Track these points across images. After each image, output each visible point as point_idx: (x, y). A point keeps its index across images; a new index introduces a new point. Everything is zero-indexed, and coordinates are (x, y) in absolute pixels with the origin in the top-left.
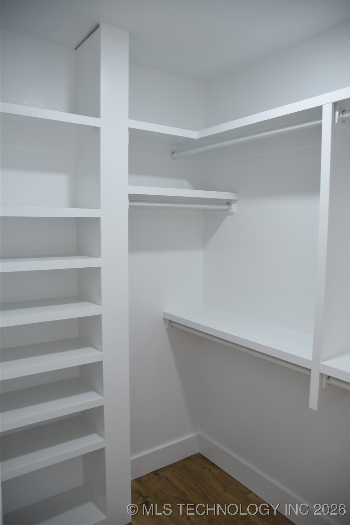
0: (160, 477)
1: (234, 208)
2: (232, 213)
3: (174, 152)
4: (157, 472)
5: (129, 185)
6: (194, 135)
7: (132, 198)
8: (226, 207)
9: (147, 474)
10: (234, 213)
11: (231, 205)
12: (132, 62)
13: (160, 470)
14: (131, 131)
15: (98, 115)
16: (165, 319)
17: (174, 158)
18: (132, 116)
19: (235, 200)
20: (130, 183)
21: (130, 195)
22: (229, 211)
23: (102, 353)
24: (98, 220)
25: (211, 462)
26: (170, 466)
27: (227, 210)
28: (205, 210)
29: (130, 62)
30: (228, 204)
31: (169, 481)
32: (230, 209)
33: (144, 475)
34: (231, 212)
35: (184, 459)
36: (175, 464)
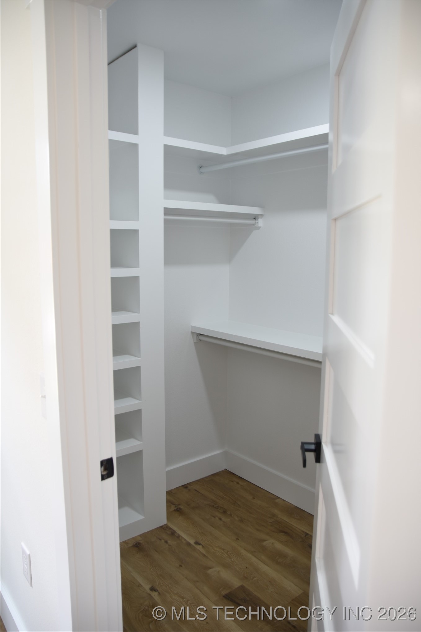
0: (189, 490)
1: (261, 222)
2: (259, 228)
3: (201, 167)
4: (186, 486)
5: (164, 199)
6: (224, 151)
7: (168, 211)
8: (253, 222)
9: (176, 488)
10: (260, 227)
11: (258, 220)
12: (167, 79)
13: (189, 484)
14: (166, 147)
15: (136, 132)
16: (192, 333)
17: (201, 173)
18: (167, 133)
19: (261, 215)
20: (165, 198)
21: (165, 209)
22: (255, 226)
23: (140, 358)
24: (136, 232)
25: (238, 476)
26: (198, 481)
27: (253, 225)
28: (231, 224)
29: (166, 78)
30: (254, 218)
31: (198, 492)
32: (257, 224)
33: (174, 488)
34: (258, 226)
35: (211, 475)
36: (203, 479)
